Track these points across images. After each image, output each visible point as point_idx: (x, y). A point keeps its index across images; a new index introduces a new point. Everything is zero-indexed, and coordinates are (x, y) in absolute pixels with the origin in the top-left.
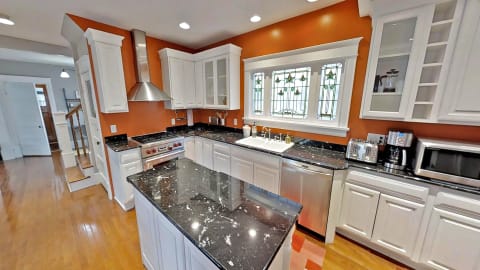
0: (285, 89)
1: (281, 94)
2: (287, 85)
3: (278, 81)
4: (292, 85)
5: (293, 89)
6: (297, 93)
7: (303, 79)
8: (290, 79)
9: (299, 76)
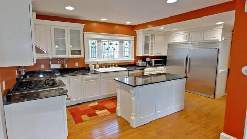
0: (109, 48)
1: (107, 49)
2: (110, 46)
3: (105, 44)
4: (112, 46)
5: (113, 48)
6: (115, 49)
7: (116, 44)
8: (111, 44)
9: (115, 43)
